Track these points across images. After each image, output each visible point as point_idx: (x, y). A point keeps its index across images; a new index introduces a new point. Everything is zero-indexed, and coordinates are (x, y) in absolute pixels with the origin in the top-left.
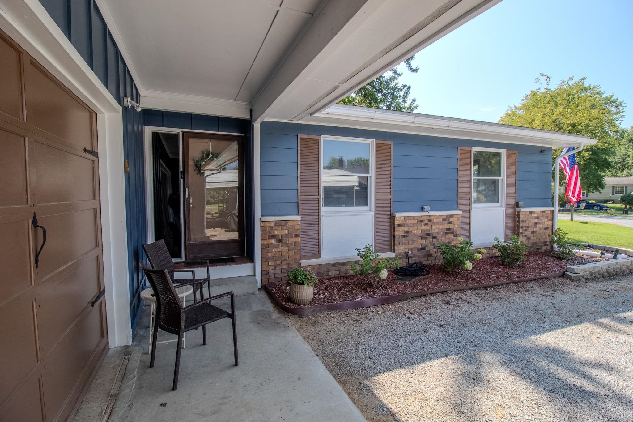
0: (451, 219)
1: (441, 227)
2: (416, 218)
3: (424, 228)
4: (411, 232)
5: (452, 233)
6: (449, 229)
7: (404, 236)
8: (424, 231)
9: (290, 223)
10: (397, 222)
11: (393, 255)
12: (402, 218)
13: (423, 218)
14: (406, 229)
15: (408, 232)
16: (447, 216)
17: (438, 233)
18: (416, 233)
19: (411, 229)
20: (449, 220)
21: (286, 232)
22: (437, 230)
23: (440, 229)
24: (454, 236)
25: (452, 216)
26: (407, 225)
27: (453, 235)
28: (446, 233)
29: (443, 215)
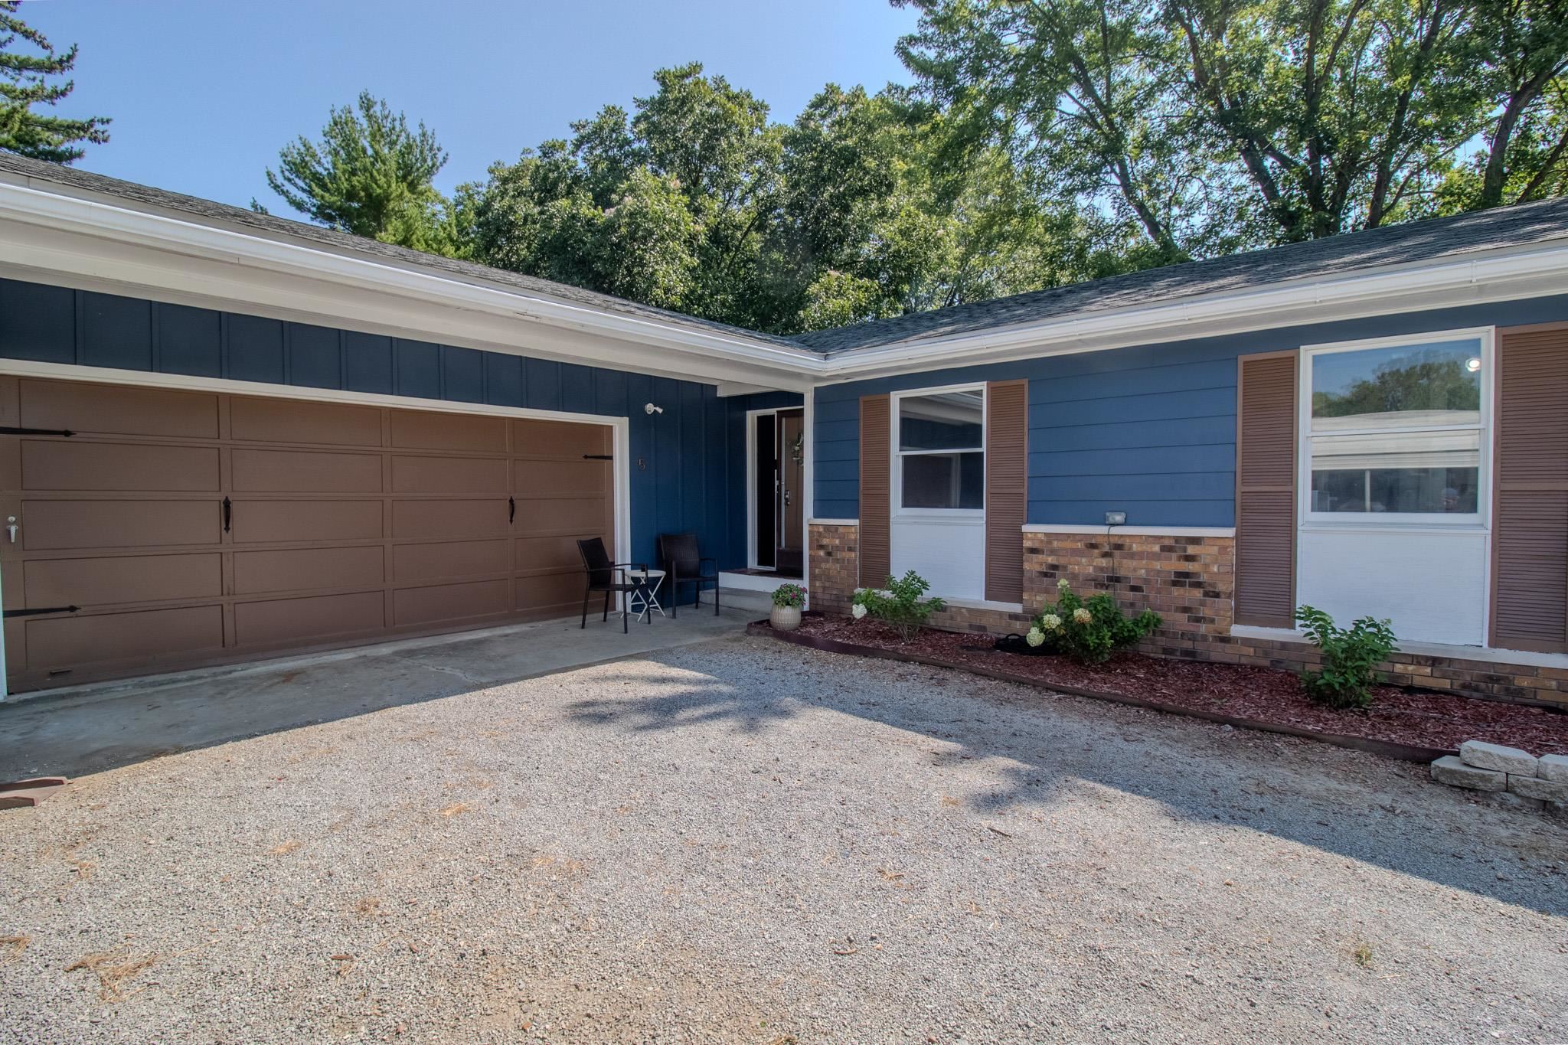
0: (1191, 550)
1: (1157, 565)
2: (1078, 538)
3: (1104, 562)
4: (1065, 568)
5: (1198, 585)
6: (1187, 575)
7: (1045, 575)
8: (1102, 569)
9: (841, 530)
10: (1027, 544)
11: (1017, 608)
12: (1039, 536)
13: (1099, 540)
14: (1051, 560)
15: (1055, 567)
16: (1177, 539)
17: (1146, 581)
18: (1076, 572)
19: (1062, 561)
20: (1185, 550)
21: (837, 542)
22: (1143, 571)
23: (1152, 570)
24: (1206, 594)
25: (1196, 541)
26: (1053, 552)
27: (1201, 590)
28: (1175, 584)
29: (1162, 537)
